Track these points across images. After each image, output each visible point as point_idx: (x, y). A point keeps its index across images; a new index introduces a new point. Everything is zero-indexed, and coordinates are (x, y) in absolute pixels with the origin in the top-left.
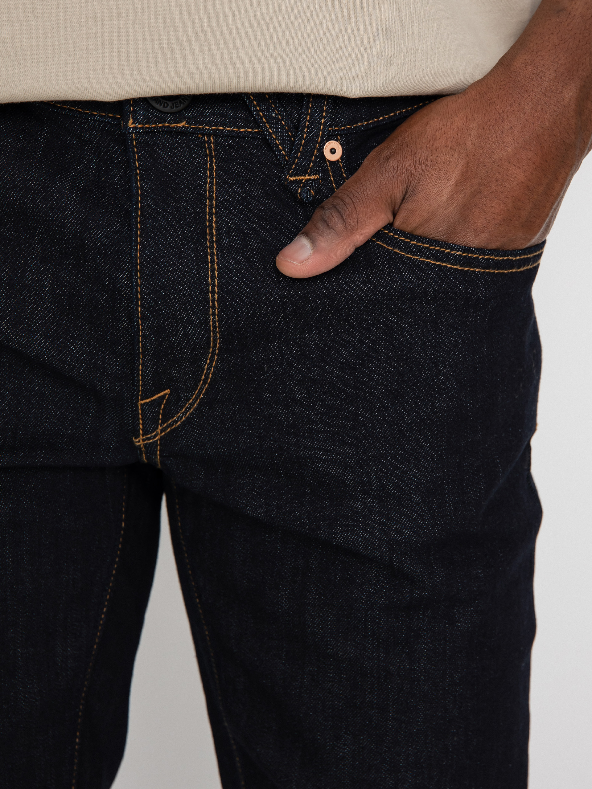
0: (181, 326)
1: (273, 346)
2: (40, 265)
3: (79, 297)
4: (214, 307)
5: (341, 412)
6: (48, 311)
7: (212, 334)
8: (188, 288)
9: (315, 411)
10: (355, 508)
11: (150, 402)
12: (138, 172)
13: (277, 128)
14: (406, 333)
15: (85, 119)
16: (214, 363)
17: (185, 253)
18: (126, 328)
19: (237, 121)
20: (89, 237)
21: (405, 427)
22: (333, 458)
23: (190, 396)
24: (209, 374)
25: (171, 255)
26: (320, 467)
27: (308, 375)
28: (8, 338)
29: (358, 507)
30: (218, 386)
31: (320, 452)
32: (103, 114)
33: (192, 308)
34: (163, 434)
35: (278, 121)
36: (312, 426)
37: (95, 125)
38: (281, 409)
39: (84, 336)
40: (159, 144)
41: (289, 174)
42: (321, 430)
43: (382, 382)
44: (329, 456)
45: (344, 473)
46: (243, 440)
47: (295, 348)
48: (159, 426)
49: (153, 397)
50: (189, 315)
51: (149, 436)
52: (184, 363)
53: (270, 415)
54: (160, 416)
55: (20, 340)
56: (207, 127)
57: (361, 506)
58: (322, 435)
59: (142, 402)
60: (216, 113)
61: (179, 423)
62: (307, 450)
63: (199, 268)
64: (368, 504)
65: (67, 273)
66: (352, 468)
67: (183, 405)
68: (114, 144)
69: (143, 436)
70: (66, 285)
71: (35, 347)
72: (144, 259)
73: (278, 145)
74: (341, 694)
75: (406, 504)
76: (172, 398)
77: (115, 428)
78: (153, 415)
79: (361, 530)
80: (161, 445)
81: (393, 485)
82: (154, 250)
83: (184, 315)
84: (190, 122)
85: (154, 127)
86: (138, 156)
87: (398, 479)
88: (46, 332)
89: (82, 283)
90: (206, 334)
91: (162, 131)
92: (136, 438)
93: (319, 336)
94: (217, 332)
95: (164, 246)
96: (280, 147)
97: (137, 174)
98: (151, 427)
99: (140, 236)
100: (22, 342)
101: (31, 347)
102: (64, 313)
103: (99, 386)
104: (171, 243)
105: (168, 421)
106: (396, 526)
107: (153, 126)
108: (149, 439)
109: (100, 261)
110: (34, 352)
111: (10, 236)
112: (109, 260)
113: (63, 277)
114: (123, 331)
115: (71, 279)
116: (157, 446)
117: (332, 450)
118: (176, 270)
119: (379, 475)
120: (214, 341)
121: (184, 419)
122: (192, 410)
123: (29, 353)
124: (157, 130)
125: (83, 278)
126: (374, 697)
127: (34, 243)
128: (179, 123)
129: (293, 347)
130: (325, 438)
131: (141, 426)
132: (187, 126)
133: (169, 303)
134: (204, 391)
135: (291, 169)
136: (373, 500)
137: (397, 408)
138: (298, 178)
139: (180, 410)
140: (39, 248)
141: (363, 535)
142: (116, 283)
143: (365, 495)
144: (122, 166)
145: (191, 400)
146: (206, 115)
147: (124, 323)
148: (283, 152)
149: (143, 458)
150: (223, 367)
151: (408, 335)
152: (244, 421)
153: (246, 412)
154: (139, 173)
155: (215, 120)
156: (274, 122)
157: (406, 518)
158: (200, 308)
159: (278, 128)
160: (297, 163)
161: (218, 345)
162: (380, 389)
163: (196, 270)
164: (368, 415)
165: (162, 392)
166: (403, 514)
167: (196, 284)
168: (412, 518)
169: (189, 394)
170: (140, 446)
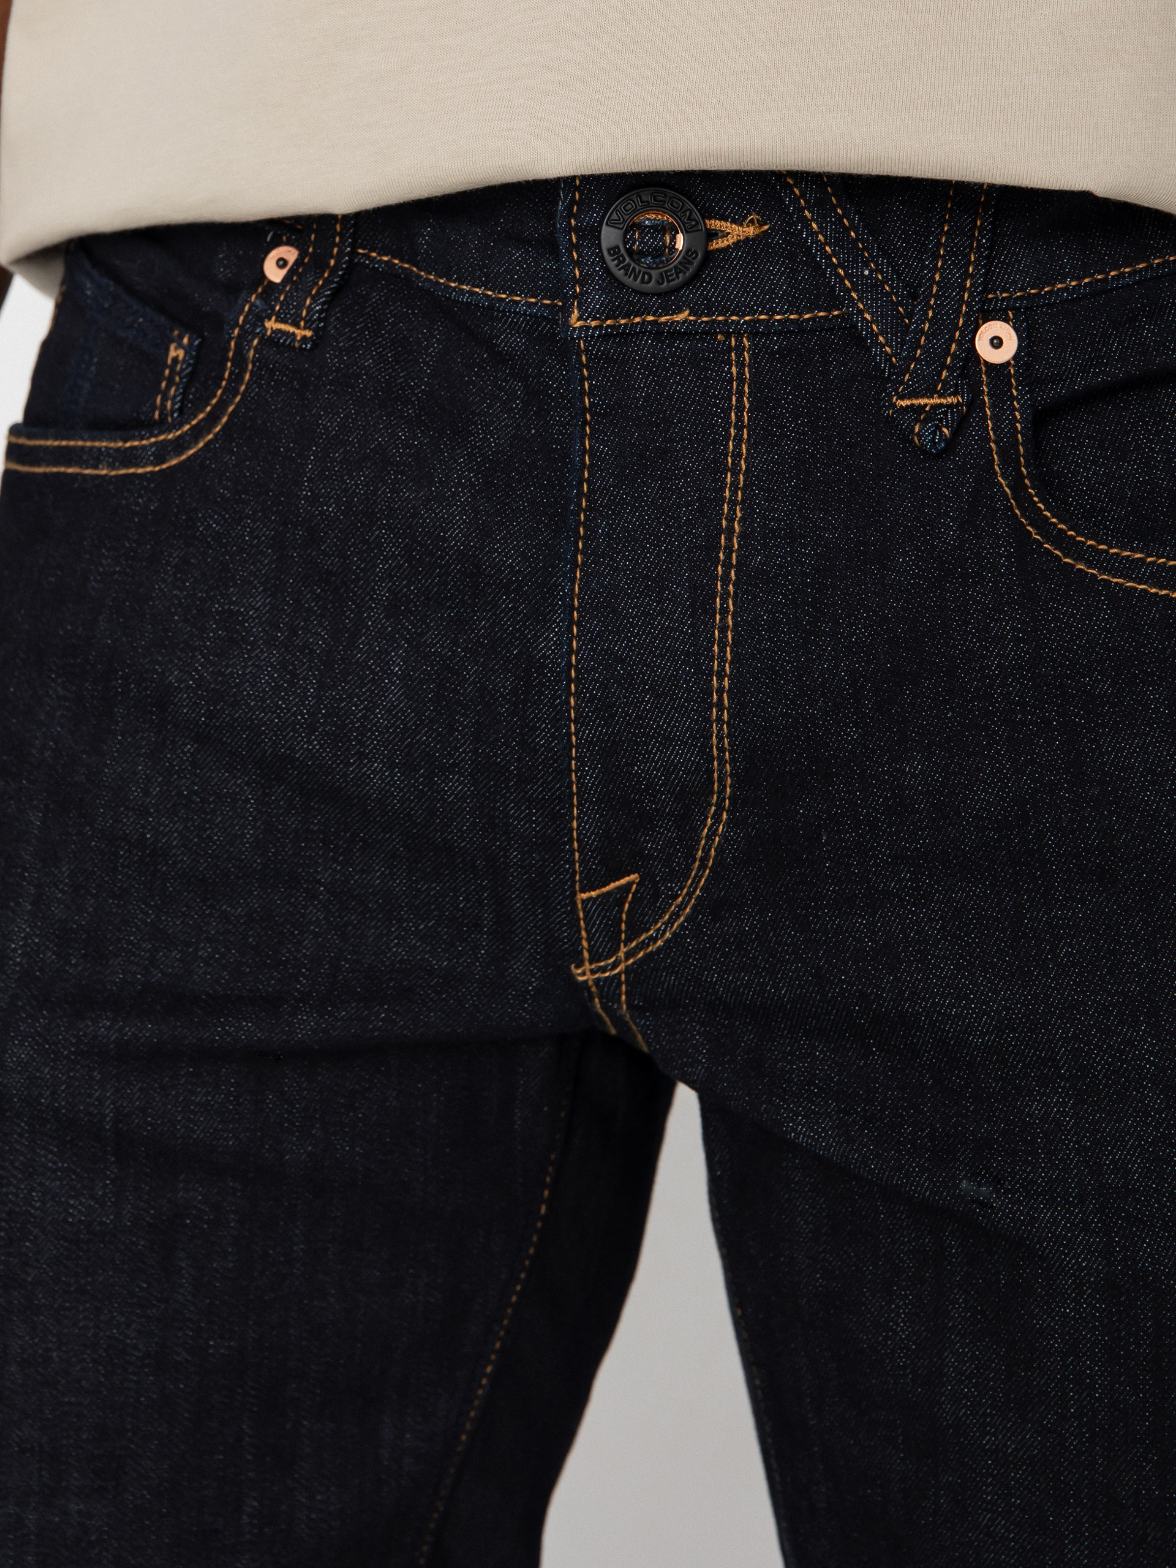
0: (655, 743)
1: (836, 791)
2: (385, 623)
3: (459, 685)
4: (720, 705)
5: (986, 913)
6: (394, 716)
7: (716, 763)
8: (671, 664)
9: (931, 914)
10: (1028, 1115)
11: (598, 896)
12: (588, 417)
13: (874, 299)
14: (1108, 747)
15: (498, 311)
16: (721, 827)
17: (670, 591)
18: (549, 745)
19: (797, 298)
20: (489, 558)
21: (1123, 943)
22: (974, 1012)
23: (678, 890)
24: (710, 850)
25: (641, 594)
26: (949, 1031)
27: (911, 845)
28: (324, 766)
29: (1034, 1112)
30: (729, 876)
31: (945, 1002)
32: (533, 300)
33: (678, 705)
34: (631, 961)
35: (877, 285)
36: (925, 947)
37: (517, 322)
38: (860, 915)
39: (464, 766)
40: (636, 360)
41: (897, 394)
42: (945, 953)
43: (1066, 849)
44: (964, 1008)
45: (999, 1041)
46: (786, 982)
47: (882, 793)
48: (622, 944)
49: (605, 887)
50: (671, 720)
51: (602, 964)
52: (663, 823)
53: (837, 928)
54: (623, 926)
55: (346, 772)
56: (734, 318)
57: (1040, 1112)
58: (946, 964)
59: (584, 896)
60: (752, 287)
61: (660, 943)
62: (917, 999)
63: (696, 623)
64: (1054, 1107)
65: (437, 636)
66: (1013, 1030)
67: (665, 907)
68: (553, 360)
69: (591, 964)
70: (435, 660)
71: (375, 783)
72: (588, 599)
73: (877, 335)
74: (1012, 1540)
75: (1134, 1111)
76: (644, 891)
77: (536, 951)
78: (607, 924)
79: (1041, 1163)
80: (627, 981)
81: (1103, 1067)
82: (609, 582)
83: (661, 719)
84: (698, 310)
85: (626, 325)
86: (590, 385)
87: (1113, 1056)
88: (392, 756)
89: (465, 656)
90: (704, 763)
91: (641, 331)
92: (577, 967)
93: (929, 764)
94: (726, 762)
95: (630, 574)
96: (881, 338)
97: (585, 422)
98: (606, 947)
99: (583, 553)
100: (350, 774)
101: (368, 784)
102: (425, 720)
103: (501, 857)
104: (644, 569)
105: (640, 937)
106: (1114, 1157)
107: (623, 322)
108: (604, 970)
109: (507, 606)
110: (373, 794)
111: (328, 566)
112: (523, 602)
113: (428, 646)
114: (543, 752)
115: (444, 648)
116: (619, 984)
117: (970, 994)
118: (650, 624)
119: (1073, 1047)
120: (721, 780)
121: (668, 935)
122: (682, 919)
123: (364, 795)
124: (631, 330)
125: (467, 646)
126: (1082, 1552)
127: (374, 579)
128: (677, 314)
129: (877, 791)
130: (954, 969)
131: (585, 944)
132: (692, 318)
133: (631, 693)
134: (702, 883)
135: (902, 383)
136: (1064, 1099)
137: (1102, 902)
138: (915, 402)
139: (661, 917)
140: (384, 588)
141: (1046, 1173)
142: (534, 649)
143: (1046, 1088)
144: (566, 404)
145: (680, 899)
146: (731, 293)
147: (546, 735)
148: (888, 349)
149: (594, 1007)
150: (737, 838)
151: (1112, 750)
152: (786, 944)
153: (788, 927)
154: (591, 420)
155: (750, 301)
156: (869, 288)
157: (1135, 1141)
158: (694, 705)
159: (877, 299)
160: (915, 370)
161: (728, 790)
162: (1064, 863)
163: (690, 626)
164: (1043, 916)
165: (623, 877)
166: (1128, 1133)
167: (688, 654)
168: (1146, 1141)
169: (676, 886)
170: (586, 982)
